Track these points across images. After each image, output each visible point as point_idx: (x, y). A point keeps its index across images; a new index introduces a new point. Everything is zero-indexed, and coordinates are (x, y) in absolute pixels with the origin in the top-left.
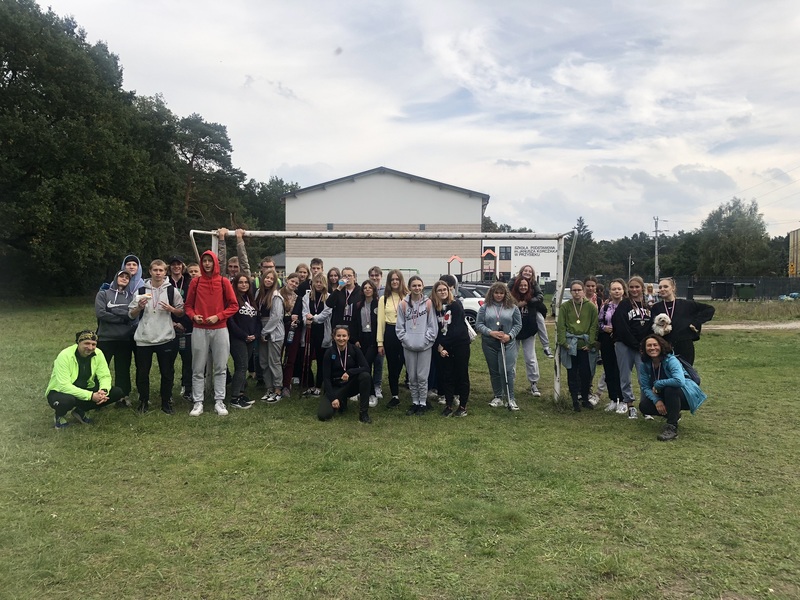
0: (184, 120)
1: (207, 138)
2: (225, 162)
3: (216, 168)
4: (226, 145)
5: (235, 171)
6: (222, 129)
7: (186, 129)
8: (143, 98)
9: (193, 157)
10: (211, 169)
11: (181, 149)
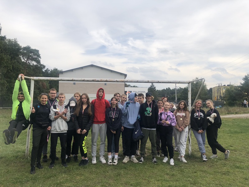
0: (24, 47)
1: (32, 54)
2: (38, 62)
3: (35, 63)
4: (39, 56)
5: (42, 65)
6: (38, 51)
7: (25, 50)
8: (9, 39)
9: (27, 60)
10: (33, 64)
11: (23, 57)
